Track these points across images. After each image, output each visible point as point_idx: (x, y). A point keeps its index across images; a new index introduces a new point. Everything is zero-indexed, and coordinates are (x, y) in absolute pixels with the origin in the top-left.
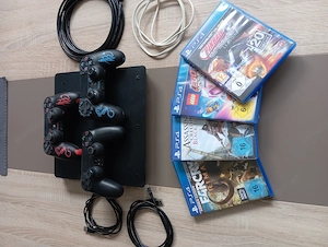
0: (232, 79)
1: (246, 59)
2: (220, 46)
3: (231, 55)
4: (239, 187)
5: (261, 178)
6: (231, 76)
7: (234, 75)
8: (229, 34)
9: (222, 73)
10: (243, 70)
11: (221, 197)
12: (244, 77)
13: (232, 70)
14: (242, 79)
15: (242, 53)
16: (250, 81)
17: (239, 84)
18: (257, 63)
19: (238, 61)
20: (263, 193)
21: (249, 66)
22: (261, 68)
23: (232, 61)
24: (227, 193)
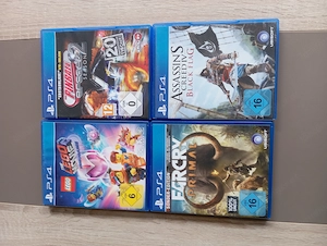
0: (121, 104)
1: (116, 75)
2: (79, 80)
3: (98, 81)
4: (231, 194)
5: (266, 193)
6: (117, 102)
7: (119, 99)
8: (78, 61)
9: (105, 106)
10: (123, 88)
11: (202, 198)
12: (131, 94)
13: (112, 95)
14: (131, 97)
15: (108, 71)
16: (139, 93)
17: (132, 104)
18: (131, 71)
19: (111, 82)
20: (259, 211)
21: (125, 80)
22: (139, 73)
23: (105, 86)
24: (212, 197)
